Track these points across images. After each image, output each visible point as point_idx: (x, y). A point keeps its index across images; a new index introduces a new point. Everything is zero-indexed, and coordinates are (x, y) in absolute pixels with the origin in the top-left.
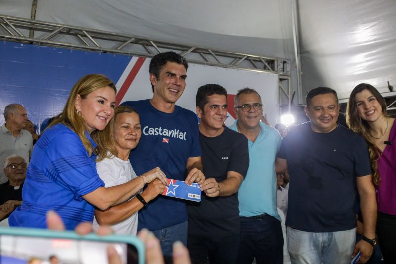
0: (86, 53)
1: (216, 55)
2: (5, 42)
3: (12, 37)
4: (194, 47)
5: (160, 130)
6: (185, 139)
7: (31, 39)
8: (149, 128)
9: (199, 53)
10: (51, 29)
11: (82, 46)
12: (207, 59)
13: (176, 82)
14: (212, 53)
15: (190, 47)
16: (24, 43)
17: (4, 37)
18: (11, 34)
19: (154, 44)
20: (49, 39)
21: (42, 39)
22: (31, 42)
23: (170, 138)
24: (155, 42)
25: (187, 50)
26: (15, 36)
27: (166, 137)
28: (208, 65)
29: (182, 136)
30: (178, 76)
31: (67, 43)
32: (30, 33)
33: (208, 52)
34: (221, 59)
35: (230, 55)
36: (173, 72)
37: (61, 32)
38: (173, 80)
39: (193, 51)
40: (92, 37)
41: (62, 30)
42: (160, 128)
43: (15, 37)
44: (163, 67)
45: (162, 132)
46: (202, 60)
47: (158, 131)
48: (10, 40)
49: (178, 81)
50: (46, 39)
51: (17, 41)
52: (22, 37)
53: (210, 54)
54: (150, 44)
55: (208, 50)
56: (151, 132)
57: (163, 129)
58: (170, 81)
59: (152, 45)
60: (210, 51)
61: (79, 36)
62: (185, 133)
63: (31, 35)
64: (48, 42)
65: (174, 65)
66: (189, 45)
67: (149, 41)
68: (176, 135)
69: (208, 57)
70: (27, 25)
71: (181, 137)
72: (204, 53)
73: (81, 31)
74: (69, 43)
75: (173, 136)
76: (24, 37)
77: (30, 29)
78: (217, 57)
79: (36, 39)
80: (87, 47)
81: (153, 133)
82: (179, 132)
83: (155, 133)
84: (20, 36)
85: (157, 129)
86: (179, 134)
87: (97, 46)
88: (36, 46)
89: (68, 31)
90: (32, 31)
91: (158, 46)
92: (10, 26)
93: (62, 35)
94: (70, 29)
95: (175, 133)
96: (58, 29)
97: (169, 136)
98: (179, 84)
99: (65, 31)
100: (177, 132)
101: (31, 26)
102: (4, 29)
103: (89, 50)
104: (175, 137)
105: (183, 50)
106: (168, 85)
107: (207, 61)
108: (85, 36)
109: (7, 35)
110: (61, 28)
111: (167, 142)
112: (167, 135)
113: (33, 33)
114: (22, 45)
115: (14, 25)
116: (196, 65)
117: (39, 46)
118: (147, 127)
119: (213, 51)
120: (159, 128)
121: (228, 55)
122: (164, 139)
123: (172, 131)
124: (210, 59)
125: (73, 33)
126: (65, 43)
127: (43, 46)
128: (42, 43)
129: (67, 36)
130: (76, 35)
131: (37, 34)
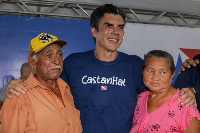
0: (79, 21)
1: (184, 18)
2: (19, 17)
3: (25, 12)
4: (165, 12)
5: (98, 78)
6: (125, 85)
7: (38, 13)
8: (88, 77)
9: (170, 17)
10: (53, 5)
11: (76, 16)
12: (176, 21)
13: (114, 31)
14: (180, 16)
15: (162, 13)
16: (33, 17)
17: (18, 13)
18: (24, 11)
19: (133, 12)
20: (52, 12)
21: (46, 13)
22: (39, 16)
23: (108, 86)
24: (133, 10)
25: (160, 15)
26: (27, 11)
27: (104, 85)
28: (177, 26)
29: (122, 83)
30: (116, 26)
31: (64, 14)
32: (38, 9)
33: (177, 16)
34: (188, 21)
35: (196, 17)
36: (111, 22)
37: (60, 7)
38: (111, 30)
39: (165, 15)
40: (84, 9)
41: (61, 5)
42: (99, 76)
43: (27, 13)
44: (101, 19)
45: (100, 80)
46: (172, 22)
47: (96, 79)
48: (24, 15)
49: (116, 30)
50: (49, 13)
51: (29, 15)
52: (32, 12)
53: (179, 17)
54: (129, 12)
55: (177, 14)
56: (89, 81)
57: (101, 77)
58: (108, 31)
59: (131, 13)
60: (179, 14)
61: (74, 9)
62: (125, 79)
63: (39, 10)
64: (51, 14)
65: (111, 15)
66: (161, 11)
67: (128, 9)
68: (115, 82)
69: (177, 20)
70: (35, 2)
71: (120, 83)
72: (174, 17)
73: (75, 4)
74: (66, 15)
75: (111, 83)
76: (33, 12)
77: (38, 5)
78: (185, 19)
79: (42, 13)
80: (80, 17)
81: (91, 82)
82: (118, 79)
83: (93, 81)
84: (30, 11)
85: (96, 77)
86: (118, 81)
87: (88, 16)
88: (42, 18)
89: (66, 6)
90: (39, 7)
91: (136, 13)
92: (23, 4)
93: (61, 9)
94: (67, 4)
95: (114, 80)
96: (58, 4)
97: (108, 83)
98: (117, 33)
99: (64, 6)
100: (115, 79)
101: (38, 4)
102: (19, 7)
103: (81, 19)
104: (113, 84)
105: (157, 15)
106: (107, 35)
107: (176, 23)
108: (79, 8)
109: (21, 11)
110: (60, 4)
111: (106, 89)
112: (105, 82)
113: (40, 9)
114: (32, 18)
115: (26, 4)
116: (167, 26)
117: (44, 18)
118: (86, 76)
119: (181, 15)
120: (97, 77)
121: (194, 17)
122: (102, 87)
123: (111, 78)
124: (179, 21)
125: (70, 6)
126: (63, 14)
127: (47, 18)
128: (46, 16)
129: (65, 9)
130: (71, 8)
131: (43, 9)
